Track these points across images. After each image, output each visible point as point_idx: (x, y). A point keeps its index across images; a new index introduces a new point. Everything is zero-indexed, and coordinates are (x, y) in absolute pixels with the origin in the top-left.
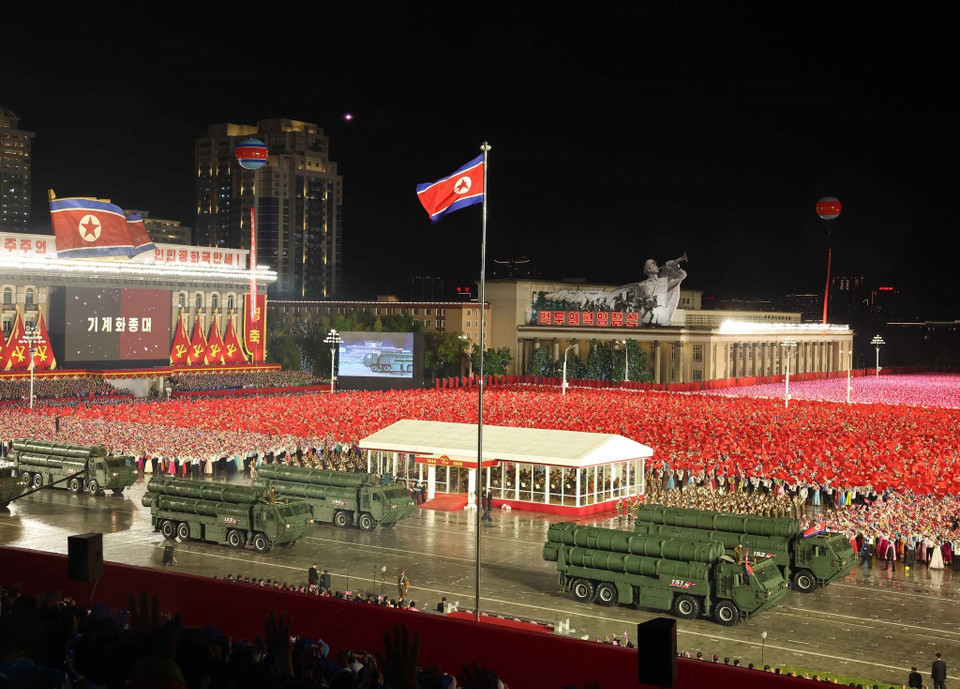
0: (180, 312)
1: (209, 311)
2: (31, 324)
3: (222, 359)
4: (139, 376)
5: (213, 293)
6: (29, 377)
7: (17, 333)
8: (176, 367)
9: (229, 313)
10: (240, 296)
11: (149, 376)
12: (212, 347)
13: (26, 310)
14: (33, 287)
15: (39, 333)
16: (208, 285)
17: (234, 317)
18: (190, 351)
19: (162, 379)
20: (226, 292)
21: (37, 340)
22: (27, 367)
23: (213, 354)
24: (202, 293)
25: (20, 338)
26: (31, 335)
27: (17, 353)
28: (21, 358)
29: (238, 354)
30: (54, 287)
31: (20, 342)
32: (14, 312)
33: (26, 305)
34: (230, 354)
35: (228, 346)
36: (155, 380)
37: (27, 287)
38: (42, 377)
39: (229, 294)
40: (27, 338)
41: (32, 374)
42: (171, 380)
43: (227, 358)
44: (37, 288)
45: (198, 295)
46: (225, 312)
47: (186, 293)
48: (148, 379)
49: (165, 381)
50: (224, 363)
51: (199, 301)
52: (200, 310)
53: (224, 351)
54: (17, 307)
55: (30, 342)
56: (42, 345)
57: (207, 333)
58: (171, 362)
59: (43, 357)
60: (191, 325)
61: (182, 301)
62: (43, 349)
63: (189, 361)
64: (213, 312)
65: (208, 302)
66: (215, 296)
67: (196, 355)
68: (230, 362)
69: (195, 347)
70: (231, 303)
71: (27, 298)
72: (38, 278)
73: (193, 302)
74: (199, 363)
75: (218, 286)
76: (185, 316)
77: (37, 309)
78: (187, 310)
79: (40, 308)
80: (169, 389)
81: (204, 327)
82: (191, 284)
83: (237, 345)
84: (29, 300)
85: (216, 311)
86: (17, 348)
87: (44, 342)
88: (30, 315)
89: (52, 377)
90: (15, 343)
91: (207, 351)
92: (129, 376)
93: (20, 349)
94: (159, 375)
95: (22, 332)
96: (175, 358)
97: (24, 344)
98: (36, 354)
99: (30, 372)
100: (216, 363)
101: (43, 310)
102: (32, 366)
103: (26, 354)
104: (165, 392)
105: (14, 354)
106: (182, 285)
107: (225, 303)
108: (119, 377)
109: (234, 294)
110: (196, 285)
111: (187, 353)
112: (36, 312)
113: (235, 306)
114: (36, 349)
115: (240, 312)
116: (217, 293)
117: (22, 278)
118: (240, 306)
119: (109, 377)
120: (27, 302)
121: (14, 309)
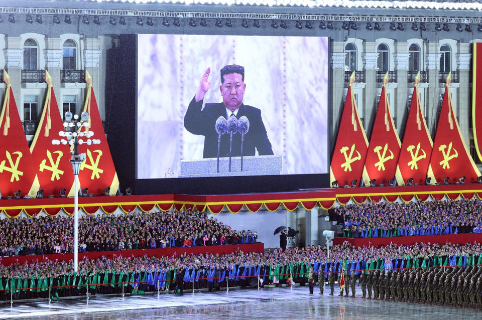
0: (347, 81)
1: (403, 77)
2: (72, 108)
3: (430, 173)
4: (273, 207)
5: (411, 41)
6: (71, 210)
7: (49, 126)
8: (342, 190)
9: (442, 80)
10: (465, 47)
11: (291, 206)
12: (410, 148)
13: (63, 81)
14: (76, 37)
15: (88, 125)
16: (401, 27)
17: (452, 88)
18: (369, 158)
19: (314, 212)
20: (437, 40)
21: (85, 139)
22: (67, 190)
23: (413, 164)
24: (389, 42)
25: (54, 134)
26: (74, 130)
27: (48, 164)
28: (56, 173)
29: (461, 163)
30: (113, 36)
31: (55, 142)
32: (43, 85)
33: (63, 72)
34: (445, 163)
35: (442, 148)
36: (302, 214)
37: (65, 37)
38: (95, 209)
39: (442, 42)
40: (67, 134)
41: (76, 205)
42: (333, 215)
43: (439, 172)
44: (84, 38)
45: (382, 47)
46: (434, 78)
47: (358, 43)
48: (288, 212)
49: (321, 216)
50: (433, 181)
51: (384, 59)
52: (386, 77)
53: (434, 157)
54: (48, 76)
55: (72, 143)
56: (93, 147)
57: (400, 122)
58: (333, 179)
59: (96, 172)
60: (370, 107)
61: (351, 58)
62: (95, 156)
63: (366, 177)
64: (411, 80)
65: (401, 60)
66: (414, 47)
67: (380, 165)
68: (446, 180)
69: (377, 149)
70: (445, 61)
71: (65, 58)
72: (85, 19)
73: (371, 62)
74: (385, 181)
75: (420, 28)
76: (357, 89)
77: (82, 79)
78: (362, 77)
79: (88, 76)
80: (329, 233)
81: (394, 111)
82: (368, 26)
83: (458, 146)
84: (70, 63)
85: (418, 77)
86: (49, 154)
87: (97, 142)
88: (70, 92)
89: (112, 209)
90: (44, 144)
91: (401, 157)
92: (254, 208)
93: (55, 157)
94: (310, 206)
95: (58, 125)
96: (339, 171)
97: (61, 147)
98: (83, 165)
99: (72, 200)
100: (418, 181)
101: (96, 81)
102: (76, 189)
103: (65, 165)
104: (321, 239)
105: (43, 166)
106: (351, 26)
107: (433, 61)
108: (235, 209)
109: (452, 43)
110: (377, 27)
111: (364, 162)
112: (83, 85)
113: (454, 67)
114: (82, 156)
115: (464, 78)
116: (419, 42)
117: (56, 19)
118: (464, 66)
119: (216, 209)
120: (65, 66)
121: (42, 80)
